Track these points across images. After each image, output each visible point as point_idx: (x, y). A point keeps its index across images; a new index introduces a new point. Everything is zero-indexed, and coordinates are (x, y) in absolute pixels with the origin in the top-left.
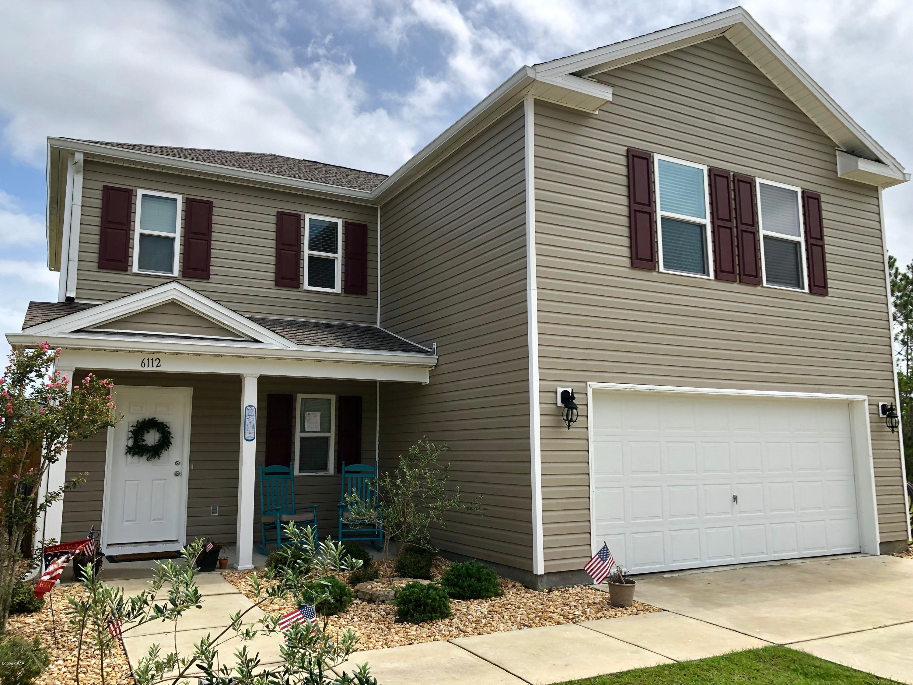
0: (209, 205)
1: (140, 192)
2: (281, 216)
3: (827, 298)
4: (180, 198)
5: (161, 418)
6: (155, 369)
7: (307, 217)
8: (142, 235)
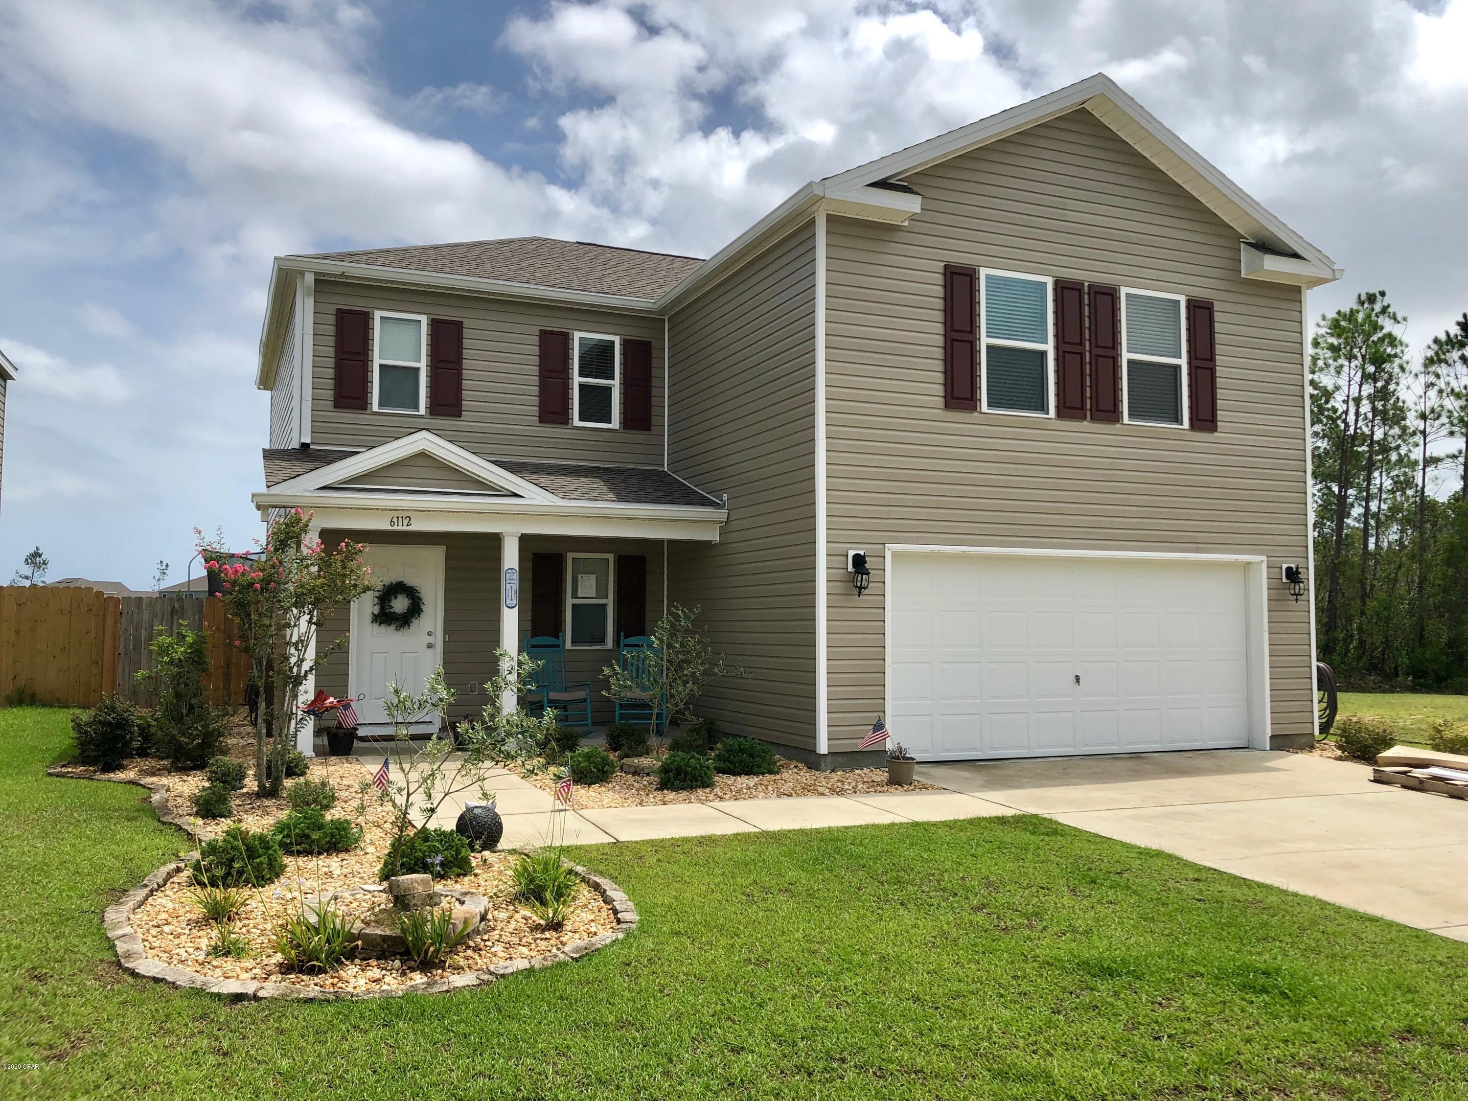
0: (459, 325)
1: (378, 314)
2: (545, 336)
3: (1216, 434)
4: (424, 319)
5: (410, 581)
6: (405, 528)
7: (577, 335)
8: (381, 366)
